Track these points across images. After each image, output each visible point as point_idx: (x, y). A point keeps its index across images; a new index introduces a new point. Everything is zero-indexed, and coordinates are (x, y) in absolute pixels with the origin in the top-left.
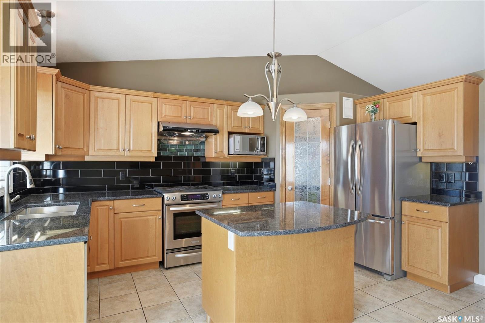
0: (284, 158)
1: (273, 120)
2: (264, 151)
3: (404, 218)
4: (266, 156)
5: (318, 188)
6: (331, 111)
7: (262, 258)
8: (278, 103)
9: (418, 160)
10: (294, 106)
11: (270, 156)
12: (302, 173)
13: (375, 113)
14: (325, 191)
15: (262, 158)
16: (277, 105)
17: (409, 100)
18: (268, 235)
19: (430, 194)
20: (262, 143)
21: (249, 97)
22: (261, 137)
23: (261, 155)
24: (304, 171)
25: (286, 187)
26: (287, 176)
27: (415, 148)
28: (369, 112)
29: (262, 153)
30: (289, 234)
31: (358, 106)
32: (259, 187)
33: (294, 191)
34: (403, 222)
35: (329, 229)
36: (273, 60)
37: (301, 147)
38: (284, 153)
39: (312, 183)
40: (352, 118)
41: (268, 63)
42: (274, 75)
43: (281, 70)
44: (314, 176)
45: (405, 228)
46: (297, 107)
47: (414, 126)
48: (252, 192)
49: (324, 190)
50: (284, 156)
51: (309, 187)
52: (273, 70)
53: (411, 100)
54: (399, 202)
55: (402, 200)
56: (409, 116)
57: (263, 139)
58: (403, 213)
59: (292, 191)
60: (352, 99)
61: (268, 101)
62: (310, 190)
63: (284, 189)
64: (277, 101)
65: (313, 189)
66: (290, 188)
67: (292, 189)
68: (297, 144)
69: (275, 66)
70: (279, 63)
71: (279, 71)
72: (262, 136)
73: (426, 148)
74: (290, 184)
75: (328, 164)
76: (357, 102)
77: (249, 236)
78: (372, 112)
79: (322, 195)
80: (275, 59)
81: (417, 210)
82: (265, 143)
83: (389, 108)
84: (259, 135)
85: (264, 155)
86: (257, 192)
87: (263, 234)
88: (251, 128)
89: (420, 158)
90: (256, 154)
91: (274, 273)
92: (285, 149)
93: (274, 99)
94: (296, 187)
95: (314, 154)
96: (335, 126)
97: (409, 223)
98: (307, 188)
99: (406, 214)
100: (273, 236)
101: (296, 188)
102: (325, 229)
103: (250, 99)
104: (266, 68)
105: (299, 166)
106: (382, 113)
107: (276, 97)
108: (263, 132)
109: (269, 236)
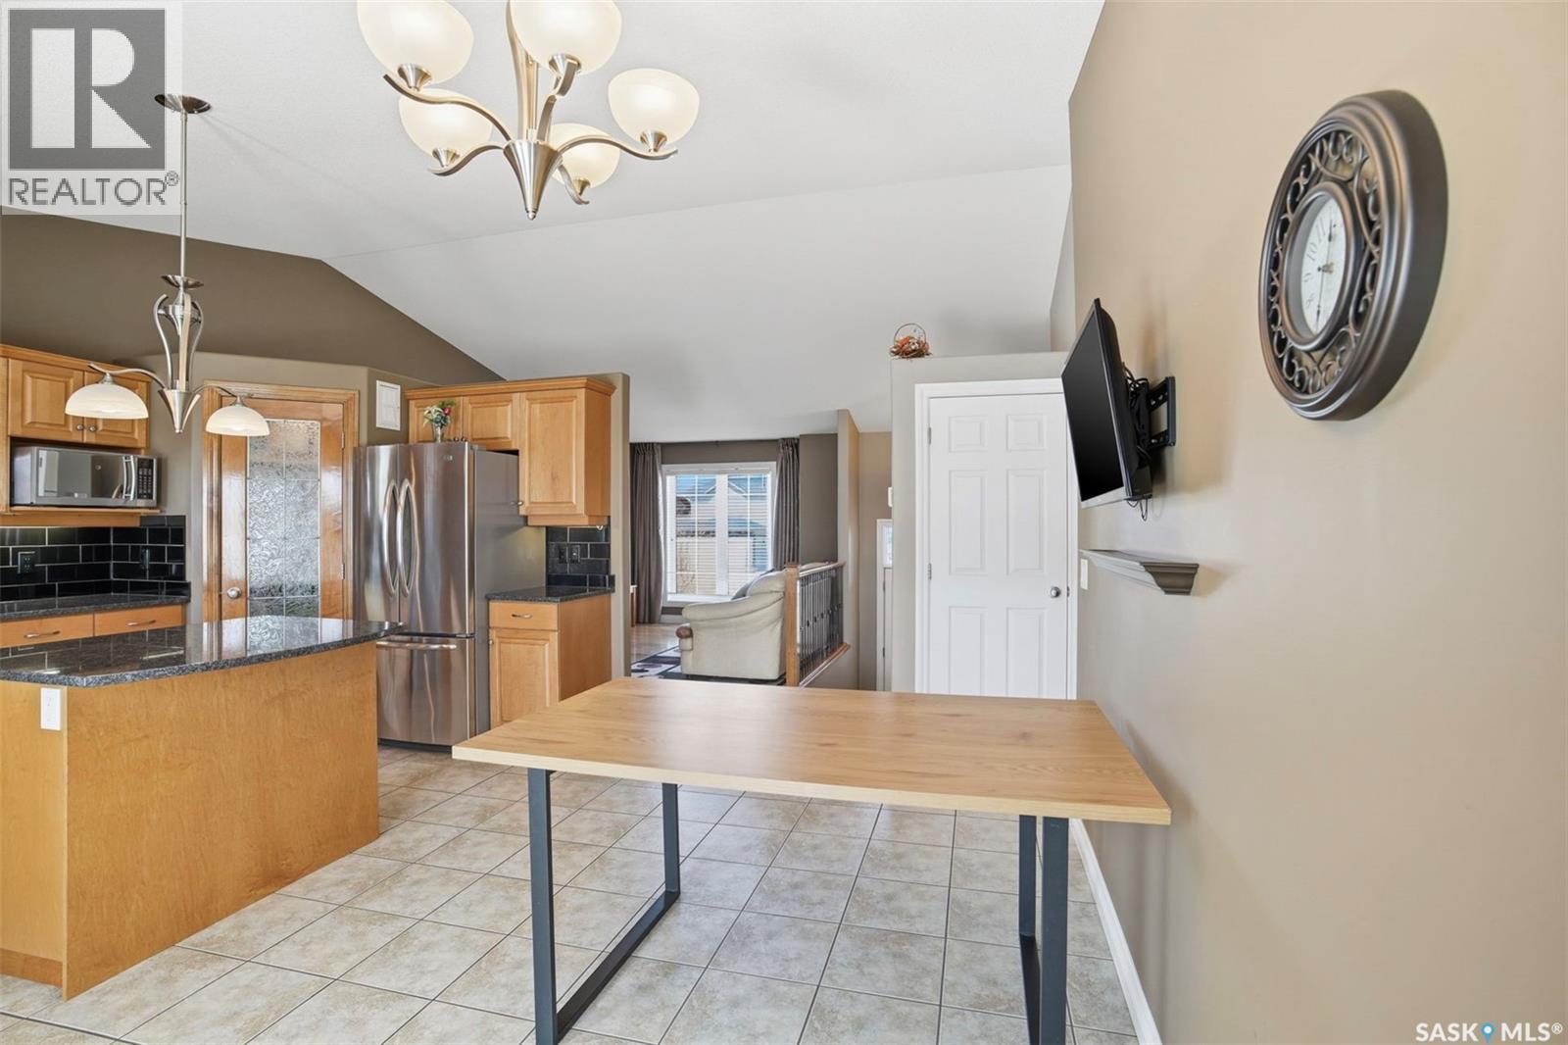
0: (217, 518)
1: (177, 431)
2: (150, 496)
3: (493, 634)
4: (158, 511)
5: (313, 587)
6: (347, 408)
7: (146, 737)
8: (191, 394)
9: (522, 522)
10: (235, 403)
11: (172, 510)
12: (268, 553)
13: (443, 425)
14: (330, 596)
15: (141, 517)
16: (188, 397)
17: (507, 405)
18: (160, 676)
19: (544, 585)
20: (143, 476)
21: (105, 374)
22: (139, 459)
23: (139, 508)
24: (275, 549)
25: (220, 589)
26: (223, 561)
27: (515, 499)
28: (432, 420)
29: (141, 503)
30: (215, 669)
31: (412, 403)
32: (131, 597)
33: (247, 599)
34: (491, 642)
35: (309, 653)
36: (177, 294)
37: (265, 489)
38: (215, 504)
39: (296, 577)
40: (398, 429)
41: (165, 296)
42: (182, 331)
43: (202, 318)
44: (304, 561)
45: (495, 652)
46: (244, 405)
47: (515, 457)
48: (105, 610)
49: (327, 593)
50: (215, 511)
51: (290, 586)
52: (179, 317)
53: (509, 407)
54: (484, 603)
55: (488, 599)
56: (507, 438)
57: (144, 465)
58: (491, 625)
59: (239, 600)
60: (399, 387)
61: (163, 387)
62: (293, 594)
63: (216, 596)
64: (187, 388)
65: (300, 592)
66: (233, 593)
67: (239, 595)
68: (256, 481)
69: (183, 308)
70: (196, 302)
71: (194, 321)
72: (143, 455)
73: (533, 500)
74: (234, 584)
75: (338, 532)
76: (409, 394)
77: (109, 683)
78: (437, 422)
79: (323, 605)
80: (185, 291)
81: (514, 616)
82: (152, 476)
83: (472, 415)
84: (132, 453)
85: (150, 508)
86: (124, 609)
87: (148, 676)
88: (103, 430)
89: (526, 518)
90: (120, 504)
91: (181, 764)
92: (218, 494)
93: (181, 384)
94: (251, 589)
95: (305, 508)
96: (356, 445)
97: (500, 643)
98: (284, 590)
99: (496, 625)
100: (174, 677)
101: (251, 592)
102: (298, 655)
103: (108, 377)
104: (159, 308)
105: (261, 536)
106: (460, 425)
107: (187, 379)
108: (144, 445)
109: (164, 679)
